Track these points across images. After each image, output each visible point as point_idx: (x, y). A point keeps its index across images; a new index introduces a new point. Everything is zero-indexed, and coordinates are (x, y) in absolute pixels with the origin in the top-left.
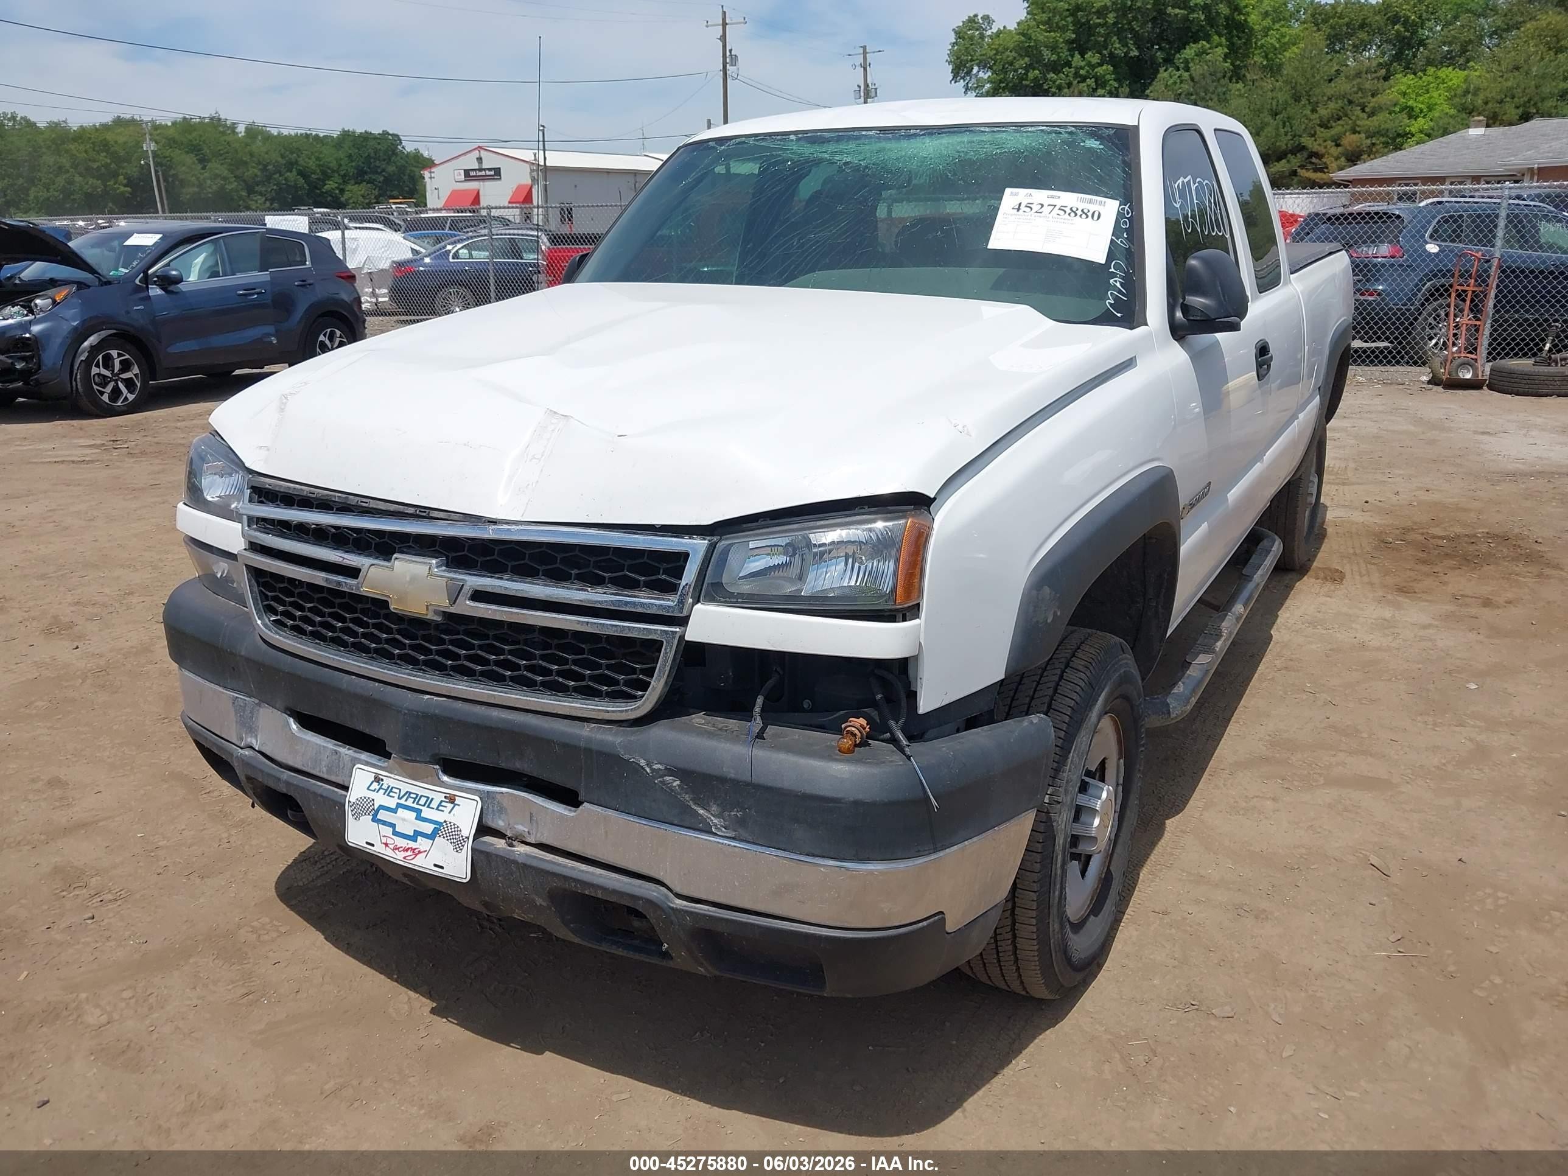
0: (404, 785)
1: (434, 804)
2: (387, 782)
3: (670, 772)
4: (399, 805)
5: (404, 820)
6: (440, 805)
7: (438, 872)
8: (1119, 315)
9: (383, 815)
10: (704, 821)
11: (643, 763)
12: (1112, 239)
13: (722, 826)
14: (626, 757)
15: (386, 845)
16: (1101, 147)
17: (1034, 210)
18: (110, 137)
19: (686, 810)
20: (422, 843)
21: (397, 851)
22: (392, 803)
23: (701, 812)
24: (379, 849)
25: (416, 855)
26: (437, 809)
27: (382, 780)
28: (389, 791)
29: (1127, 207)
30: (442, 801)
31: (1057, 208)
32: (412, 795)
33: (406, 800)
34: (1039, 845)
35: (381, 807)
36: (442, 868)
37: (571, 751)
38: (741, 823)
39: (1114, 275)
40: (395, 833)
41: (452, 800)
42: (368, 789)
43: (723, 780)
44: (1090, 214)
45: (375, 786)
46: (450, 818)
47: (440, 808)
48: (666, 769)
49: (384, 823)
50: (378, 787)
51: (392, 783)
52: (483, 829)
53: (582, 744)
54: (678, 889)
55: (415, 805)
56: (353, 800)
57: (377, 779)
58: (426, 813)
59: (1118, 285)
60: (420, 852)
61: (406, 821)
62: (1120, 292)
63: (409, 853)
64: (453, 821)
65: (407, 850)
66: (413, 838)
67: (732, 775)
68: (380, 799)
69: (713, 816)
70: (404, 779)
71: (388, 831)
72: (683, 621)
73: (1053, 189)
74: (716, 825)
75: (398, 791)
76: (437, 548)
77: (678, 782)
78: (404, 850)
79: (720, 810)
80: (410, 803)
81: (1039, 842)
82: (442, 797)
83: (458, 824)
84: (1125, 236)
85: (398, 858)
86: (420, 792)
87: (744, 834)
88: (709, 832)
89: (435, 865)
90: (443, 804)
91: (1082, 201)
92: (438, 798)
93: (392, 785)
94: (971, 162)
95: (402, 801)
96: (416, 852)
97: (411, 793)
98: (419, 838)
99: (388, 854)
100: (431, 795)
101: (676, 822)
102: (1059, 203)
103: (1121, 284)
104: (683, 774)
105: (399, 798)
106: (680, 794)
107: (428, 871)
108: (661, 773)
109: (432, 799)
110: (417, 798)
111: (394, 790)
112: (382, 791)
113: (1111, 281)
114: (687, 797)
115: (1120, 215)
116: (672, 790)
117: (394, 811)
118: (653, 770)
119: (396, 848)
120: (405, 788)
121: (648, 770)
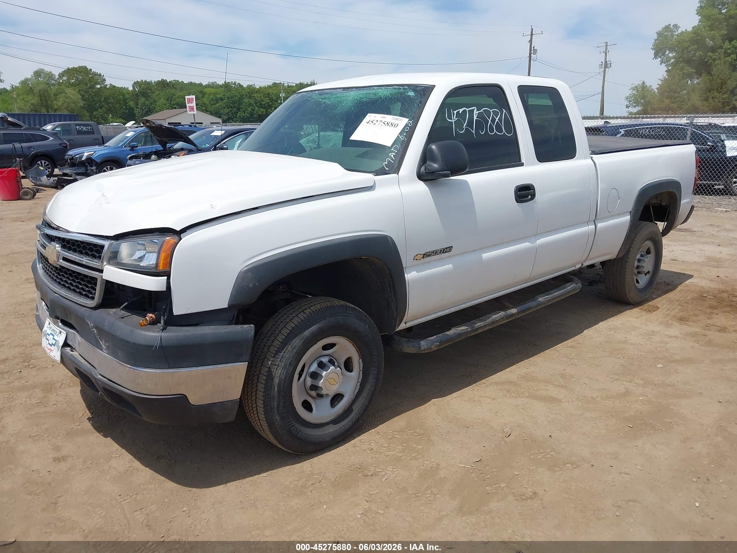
1: (57, 334)
3: (96, 327)
4: (51, 333)
8: (387, 169)
9: (47, 337)
10: (101, 346)
11: (89, 323)
12: (398, 136)
13: (105, 348)
14: (86, 320)
15: (47, 347)
16: (414, 95)
17: (373, 123)
18: (270, 91)
19: (98, 341)
20: (53, 348)
21: (49, 350)
23: (101, 343)
27: (50, 324)
28: (50, 328)
29: (411, 122)
31: (383, 122)
34: (264, 381)
38: (109, 348)
39: (393, 152)
40: (49, 343)
44: (394, 125)
46: (59, 339)
49: (47, 339)
52: (66, 344)
55: (53, 334)
58: (55, 337)
59: (392, 156)
60: (52, 351)
62: (392, 159)
70: (53, 324)
72: (102, 271)
73: (385, 114)
75: (52, 328)
77: (96, 331)
79: (105, 342)
81: (264, 380)
82: (59, 332)
84: (405, 134)
91: (394, 119)
93: (51, 326)
94: (362, 102)
97: (54, 329)
98: (52, 345)
100: (57, 330)
102: (383, 120)
103: (394, 156)
105: (51, 331)
106: (96, 335)
109: (57, 332)
110: (54, 331)
113: (390, 154)
114: (98, 336)
115: (406, 125)
118: (91, 325)
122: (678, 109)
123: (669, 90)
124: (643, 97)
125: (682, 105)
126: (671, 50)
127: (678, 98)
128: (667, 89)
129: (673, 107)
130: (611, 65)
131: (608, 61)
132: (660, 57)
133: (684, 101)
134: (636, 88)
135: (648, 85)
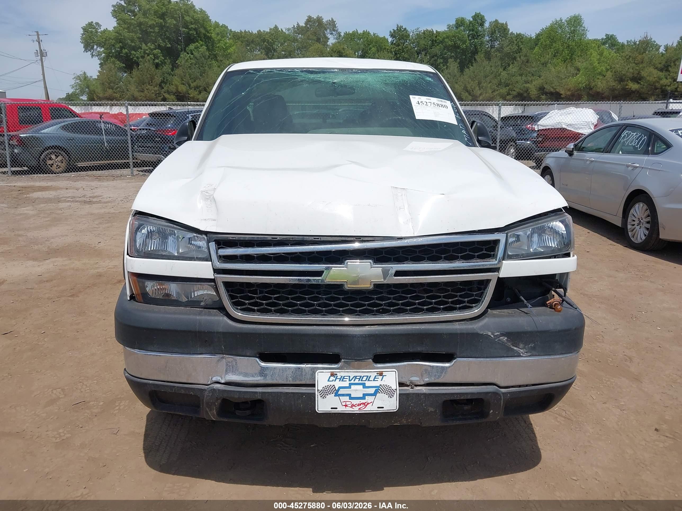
0: (352, 373)
1: (372, 379)
2: (339, 375)
3: (502, 335)
4: (350, 384)
5: (356, 390)
6: (375, 378)
7: (381, 410)
9: (341, 392)
10: (517, 352)
11: (490, 334)
13: (525, 352)
14: (481, 333)
15: (346, 406)
19: (509, 349)
20: (369, 399)
21: (354, 407)
22: (346, 384)
23: (515, 348)
24: (341, 409)
25: (366, 406)
26: (374, 380)
27: (337, 374)
28: (342, 379)
30: (376, 376)
32: (357, 377)
33: (354, 381)
35: (340, 388)
36: (383, 408)
37: (453, 336)
38: (534, 348)
40: (351, 398)
41: (381, 374)
42: (328, 381)
43: (525, 333)
45: (332, 378)
46: (382, 383)
47: (376, 379)
48: (501, 334)
49: (343, 395)
50: (334, 379)
51: (343, 374)
52: (402, 385)
53: (459, 332)
54: (502, 384)
55: (360, 382)
56: (320, 388)
57: (332, 375)
58: (368, 384)
60: (368, 404)
61: (357, 391)
63: (362, 406)
64: (385, 384)
65: (360, 405)
66: (363, 398)
67: (529, 329)
68: (338, 384)
69: (521, 349)
70: (351, 371)
71: (347, 398)
72: (497, 270)
74: (522, 352)
75: (348, 377)
76: (367, 255)
77: (506, 338)
78: (358, 405)
79: (524, 345)
80: (357, 381)
82: (375, 374)
83: (388, 385)
85: (356, 410)
86: (362, 374)
87: (534, 353)
88: (520, 356)
89: (378, 408)
90: (377, 377)
91: (439, 101)
92: (373, 375)
93: (343, 376)
95: (352, 382)
96: (366, 405)
97: (356, 376)
98: (366, 397)
99: (348, 410)
100: (368, 374)
101: (505, 356)
104: (509, 335)
105: (349, 381)
106: (506, 343)
107: (375, 412)
108: (498, 336)
109: (370, 376)
110: (361, 378)
111: (345, 377)
112: (338, 380)
114: (510, 344)
116: (503, 343)
117: (349, 387)
118: (494, 336)
119: (353, 406)
120: (352, 375)
121: (492, 336)
122: (120, 98)
123: (109, 81)
124: (88, 87)
125: (123, 95)
126: (99, 45)
127: (119, 89)
128: (108, 80)
129: (116, 96)
130: (46, 54)
131: (43, 50)
132: (90, 50)
133: (124, 92)
134: (78, 77)
135: (89, 76)
